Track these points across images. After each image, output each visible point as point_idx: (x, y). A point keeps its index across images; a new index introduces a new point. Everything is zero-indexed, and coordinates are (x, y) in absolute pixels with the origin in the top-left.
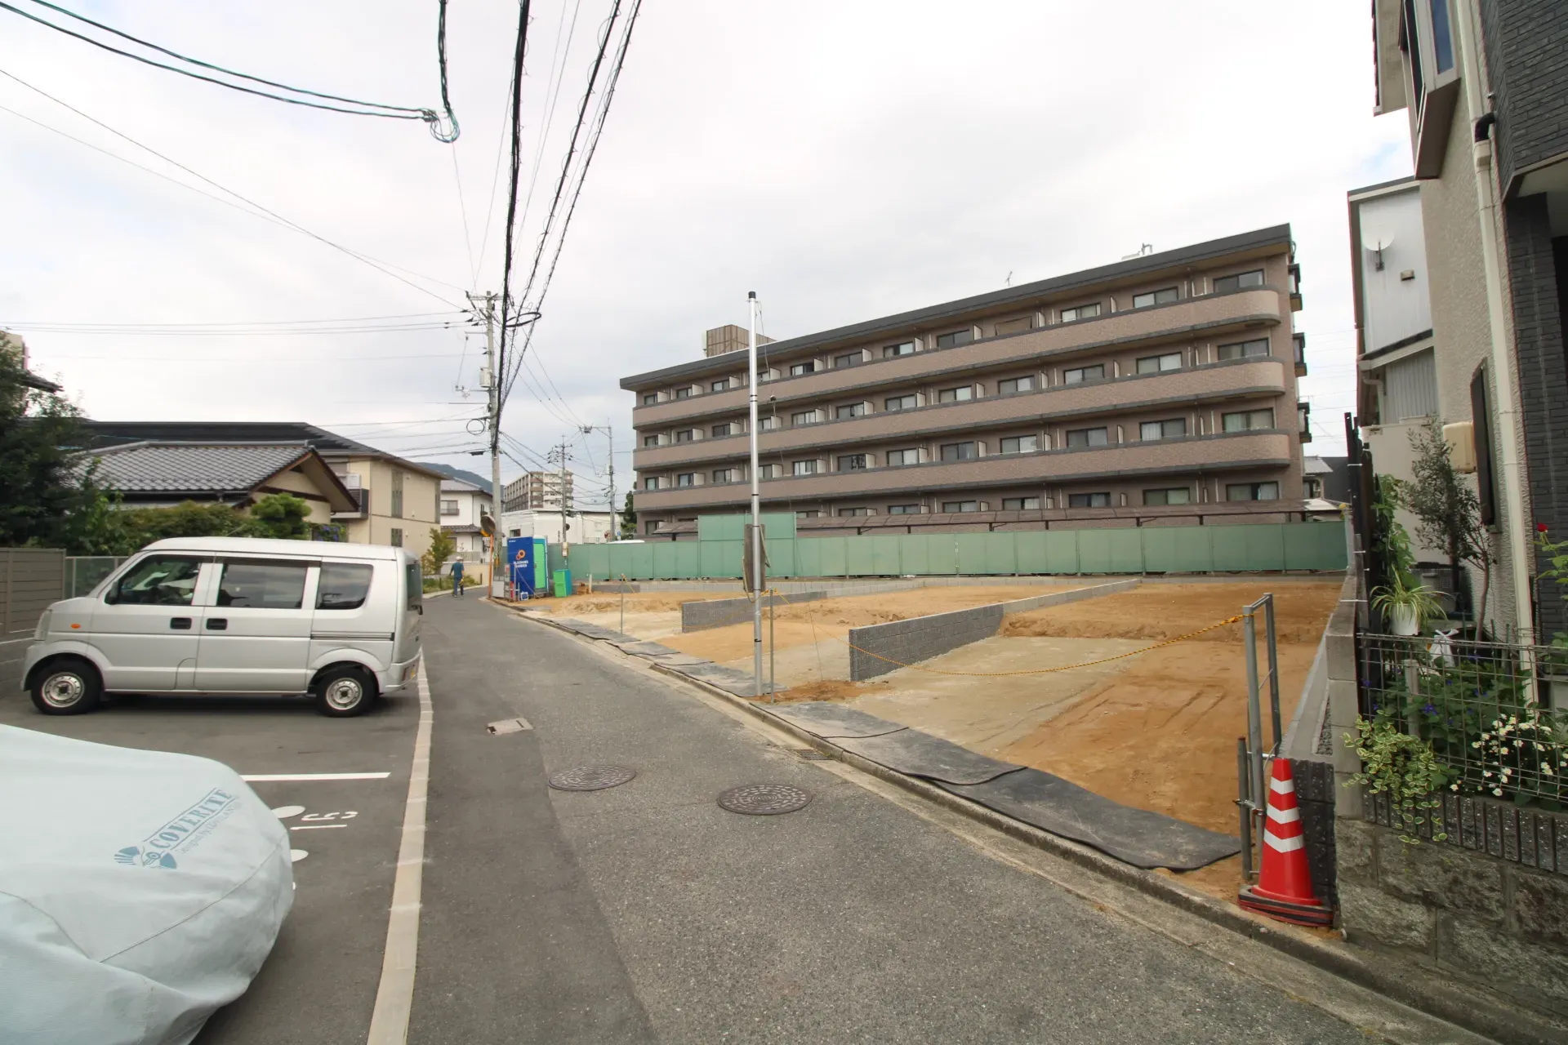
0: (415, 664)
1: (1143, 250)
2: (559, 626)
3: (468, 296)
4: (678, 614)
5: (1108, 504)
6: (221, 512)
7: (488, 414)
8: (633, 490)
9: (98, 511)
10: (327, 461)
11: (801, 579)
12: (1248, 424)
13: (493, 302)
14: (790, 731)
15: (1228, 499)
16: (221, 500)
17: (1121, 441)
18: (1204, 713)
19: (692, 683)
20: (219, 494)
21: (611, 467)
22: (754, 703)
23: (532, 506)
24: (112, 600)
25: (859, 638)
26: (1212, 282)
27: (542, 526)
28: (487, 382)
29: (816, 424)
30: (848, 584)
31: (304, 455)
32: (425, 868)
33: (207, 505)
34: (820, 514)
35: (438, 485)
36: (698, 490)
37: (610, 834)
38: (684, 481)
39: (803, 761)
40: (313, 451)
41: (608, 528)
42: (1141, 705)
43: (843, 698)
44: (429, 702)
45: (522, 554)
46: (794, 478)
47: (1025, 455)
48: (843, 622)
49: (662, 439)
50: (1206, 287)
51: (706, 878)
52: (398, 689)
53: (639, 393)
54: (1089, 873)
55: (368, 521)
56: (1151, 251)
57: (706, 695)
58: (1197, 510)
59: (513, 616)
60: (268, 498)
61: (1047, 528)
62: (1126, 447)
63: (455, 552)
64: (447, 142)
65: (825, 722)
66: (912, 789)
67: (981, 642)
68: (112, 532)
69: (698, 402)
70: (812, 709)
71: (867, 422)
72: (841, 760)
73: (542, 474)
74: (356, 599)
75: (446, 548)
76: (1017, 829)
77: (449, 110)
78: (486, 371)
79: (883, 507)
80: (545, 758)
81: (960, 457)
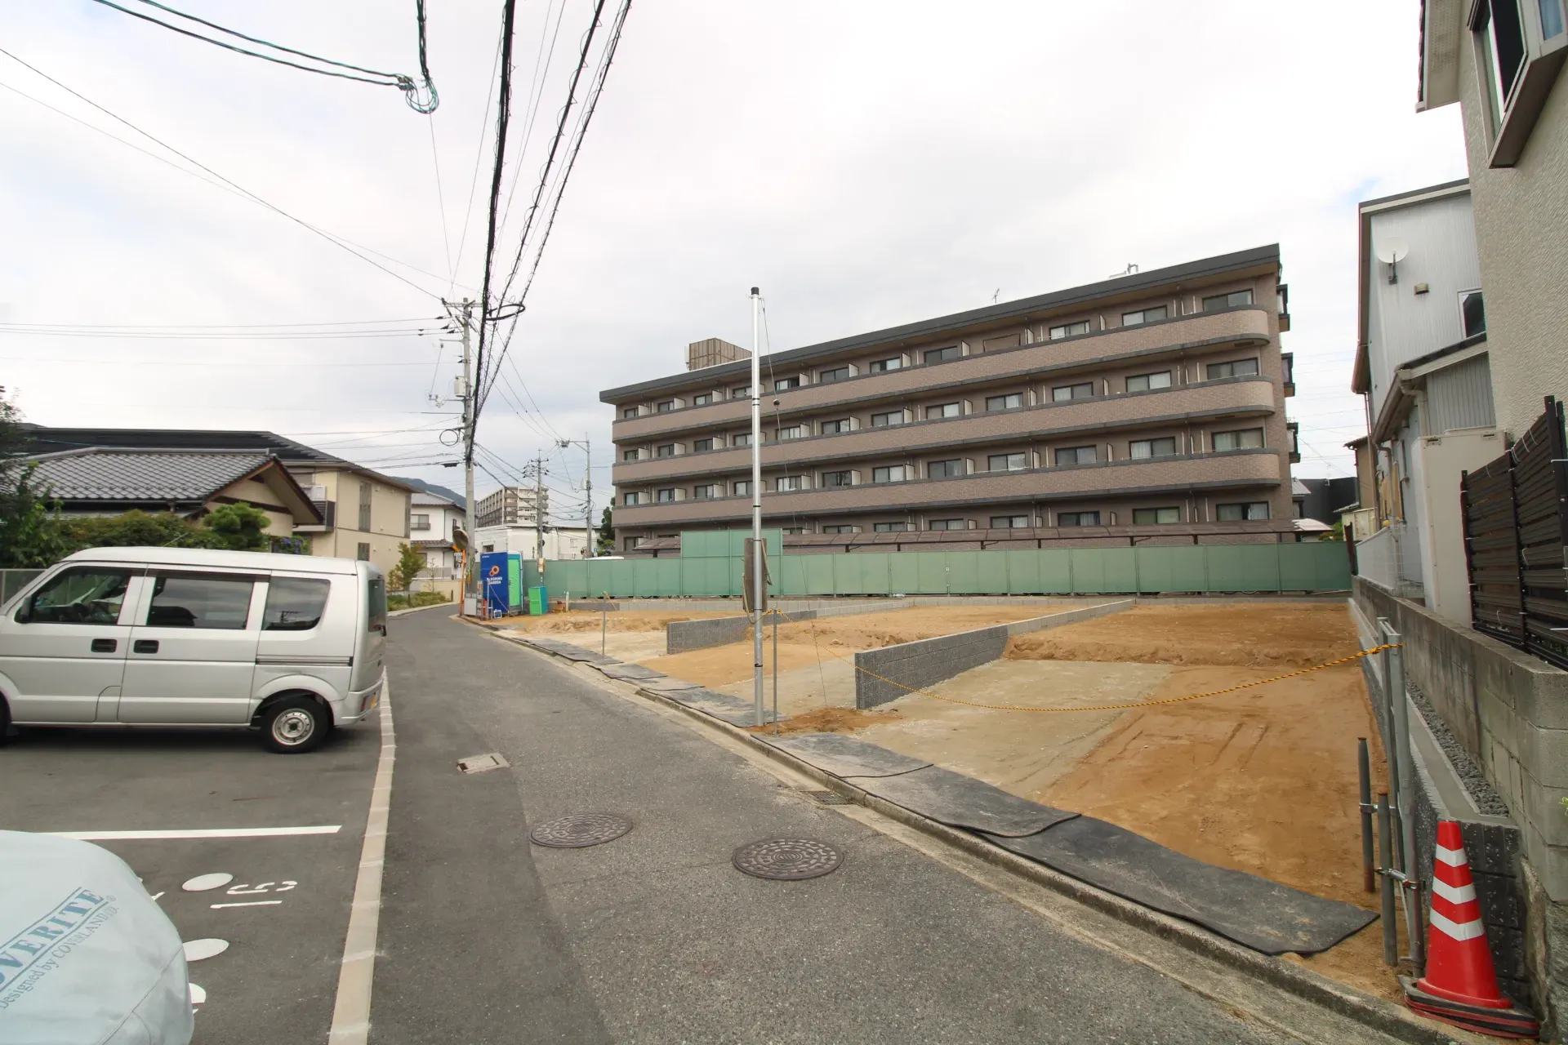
0: (376, 692)
1: (1129, 270)
2: (534, 646)
3: (444, 302)
4: (663, 634)
5: (1097, 523)
6: (169, 523)
7: (463, 425)
8: (611, 507)
9: (33, 519)
10: (290, 471)
11: (787, 598)
12: (1238, 444)
13: (469, 309)
14: (799, 768)
15: (1218, 519)
16: (172, 510)
17: (1110, 460)
18: (1254, 748)
19: (684, 711)
20: (170, 504)
21: (588, 482)
22: (756, 734)
23: (505, 522)
24: (22, 618)
25: (866, 663)
26: (1201, 301)
27: (516, 542)
28: (462, 392)
29: (800, 440)
30: (836, 602)
31: (264, 464)
32: (378, 964)
33: (155, 515)
34: (804, 532)
35: (409, 498)
36: (679, 506)
37: (609, 908)
38: (664, 496)
39: (822, 806)
40: (274, 459)
41: (584, 544)
42: (1181, 738)
43: (852, 729)
44: (392, 734)
45: (495, 570)
46: (778, 494)
47: (1014, 473)
48: (836, 643)
49: (642, 454)
50: (1195, 306)
51: (733, 973)
52: (356, 720)
53: (619, 406)
54: (1200, 958)
55: (334, 535)
56: (1137, 270)
57: (700, 725)
58: (1190, 530)
59: (486, 635)
60: (223, 508)
61: (1040, 546)
62: (1116, 465)
63: (425, 567)
64: (425, 112)
65: (839, 757)
66: (955, 842)
67: (987, 666)
68: (48, 543)
69: (680, 416)
70: (821, 742)
71: (853, 438)
72: (864, 804)
73: (516, 489)
74: (309, 619)
75: (415, 563)
76: (1096, 898)
77: (427, 78)
78: (461, 379)
79: (869, 525)
80: (524, 805)
81: (947, 474)
